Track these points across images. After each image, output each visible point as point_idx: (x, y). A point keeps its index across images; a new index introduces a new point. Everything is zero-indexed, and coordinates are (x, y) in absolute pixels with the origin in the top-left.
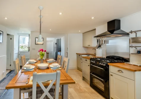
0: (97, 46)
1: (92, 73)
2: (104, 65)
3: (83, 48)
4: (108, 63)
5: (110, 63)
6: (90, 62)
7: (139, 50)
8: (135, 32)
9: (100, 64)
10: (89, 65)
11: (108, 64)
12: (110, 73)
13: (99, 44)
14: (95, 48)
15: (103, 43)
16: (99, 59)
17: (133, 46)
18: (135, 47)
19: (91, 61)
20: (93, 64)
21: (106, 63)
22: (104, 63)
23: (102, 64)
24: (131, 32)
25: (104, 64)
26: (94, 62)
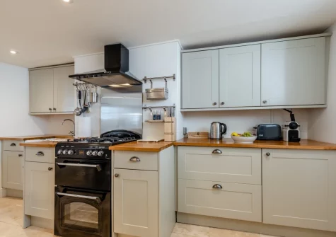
0: (78, 109)
1: (62, 189)
2: (99, 154)
3: (29, 117)
4: (109, 145)
5: (113, 145)
6: (57, 155)
7: (155, 114)
8: (151, 80)
9: (88, 153)
10: (53, 166)
11: (110, 148)
12: (114, 172)
13: (82, 103)
14: (73, 115)
15: (94, 100)
16: (85, 142)
17: (147, 106)
18: (151, 109)
19: (59, 152)
20: (67, 159)
21: (103, 147)
22: (100, 148)
23: (94, 153)
24: (145, 80)
25: (99, 150)
26: (69, 153)
